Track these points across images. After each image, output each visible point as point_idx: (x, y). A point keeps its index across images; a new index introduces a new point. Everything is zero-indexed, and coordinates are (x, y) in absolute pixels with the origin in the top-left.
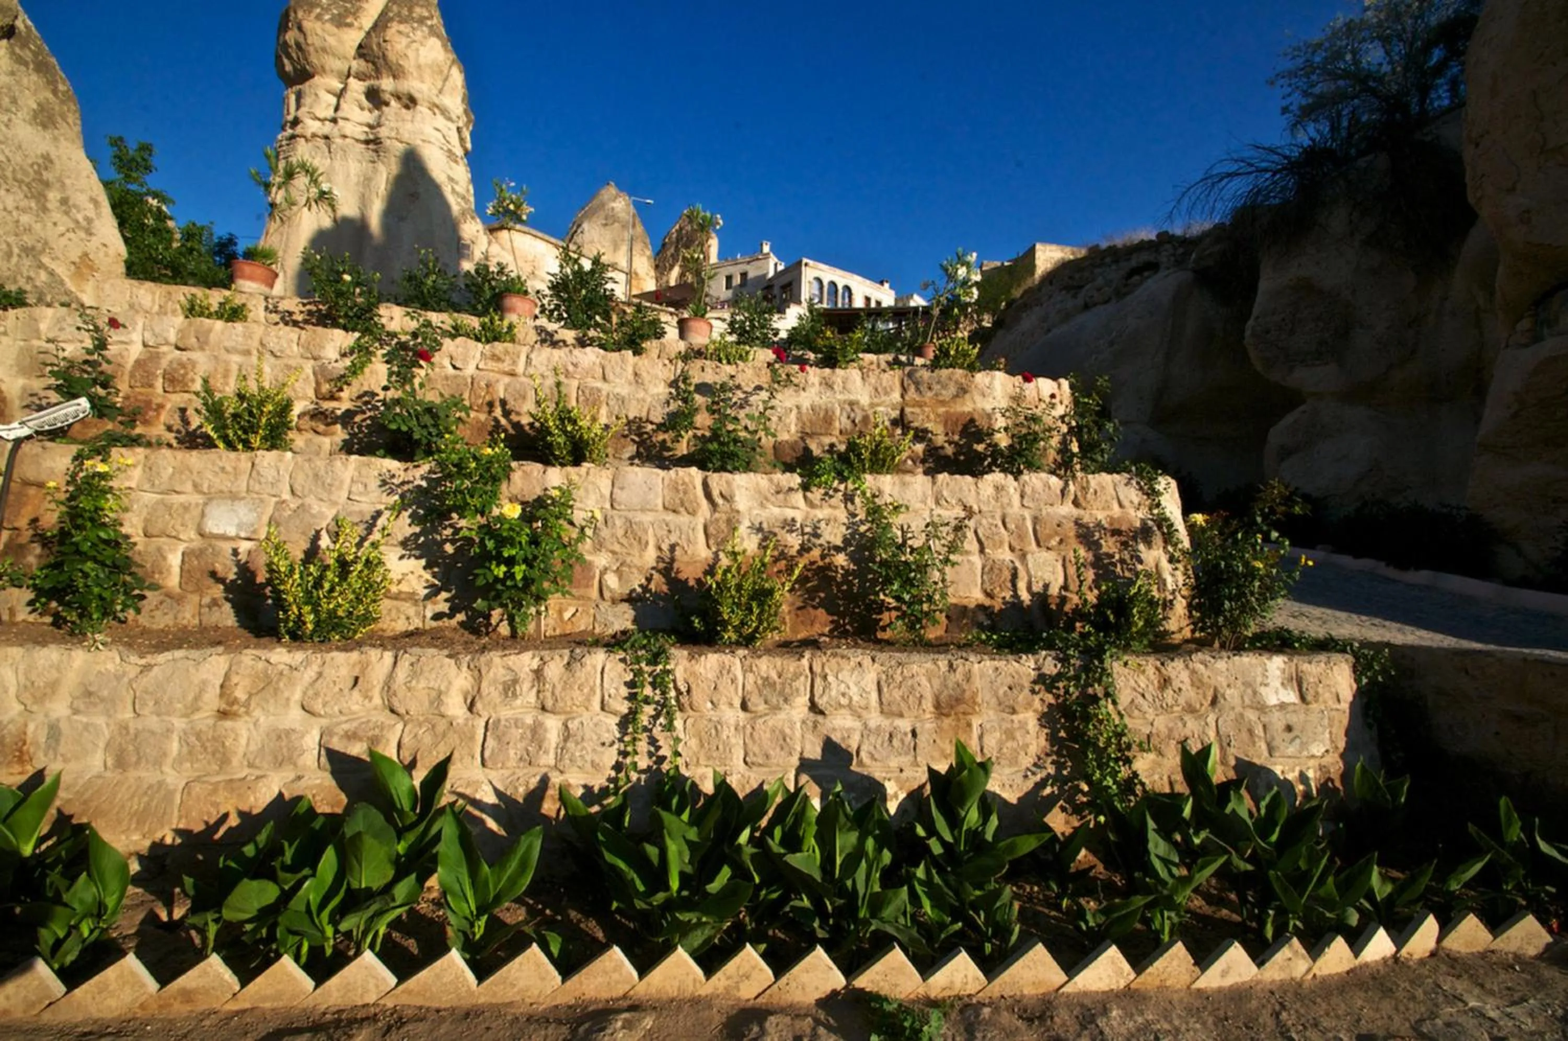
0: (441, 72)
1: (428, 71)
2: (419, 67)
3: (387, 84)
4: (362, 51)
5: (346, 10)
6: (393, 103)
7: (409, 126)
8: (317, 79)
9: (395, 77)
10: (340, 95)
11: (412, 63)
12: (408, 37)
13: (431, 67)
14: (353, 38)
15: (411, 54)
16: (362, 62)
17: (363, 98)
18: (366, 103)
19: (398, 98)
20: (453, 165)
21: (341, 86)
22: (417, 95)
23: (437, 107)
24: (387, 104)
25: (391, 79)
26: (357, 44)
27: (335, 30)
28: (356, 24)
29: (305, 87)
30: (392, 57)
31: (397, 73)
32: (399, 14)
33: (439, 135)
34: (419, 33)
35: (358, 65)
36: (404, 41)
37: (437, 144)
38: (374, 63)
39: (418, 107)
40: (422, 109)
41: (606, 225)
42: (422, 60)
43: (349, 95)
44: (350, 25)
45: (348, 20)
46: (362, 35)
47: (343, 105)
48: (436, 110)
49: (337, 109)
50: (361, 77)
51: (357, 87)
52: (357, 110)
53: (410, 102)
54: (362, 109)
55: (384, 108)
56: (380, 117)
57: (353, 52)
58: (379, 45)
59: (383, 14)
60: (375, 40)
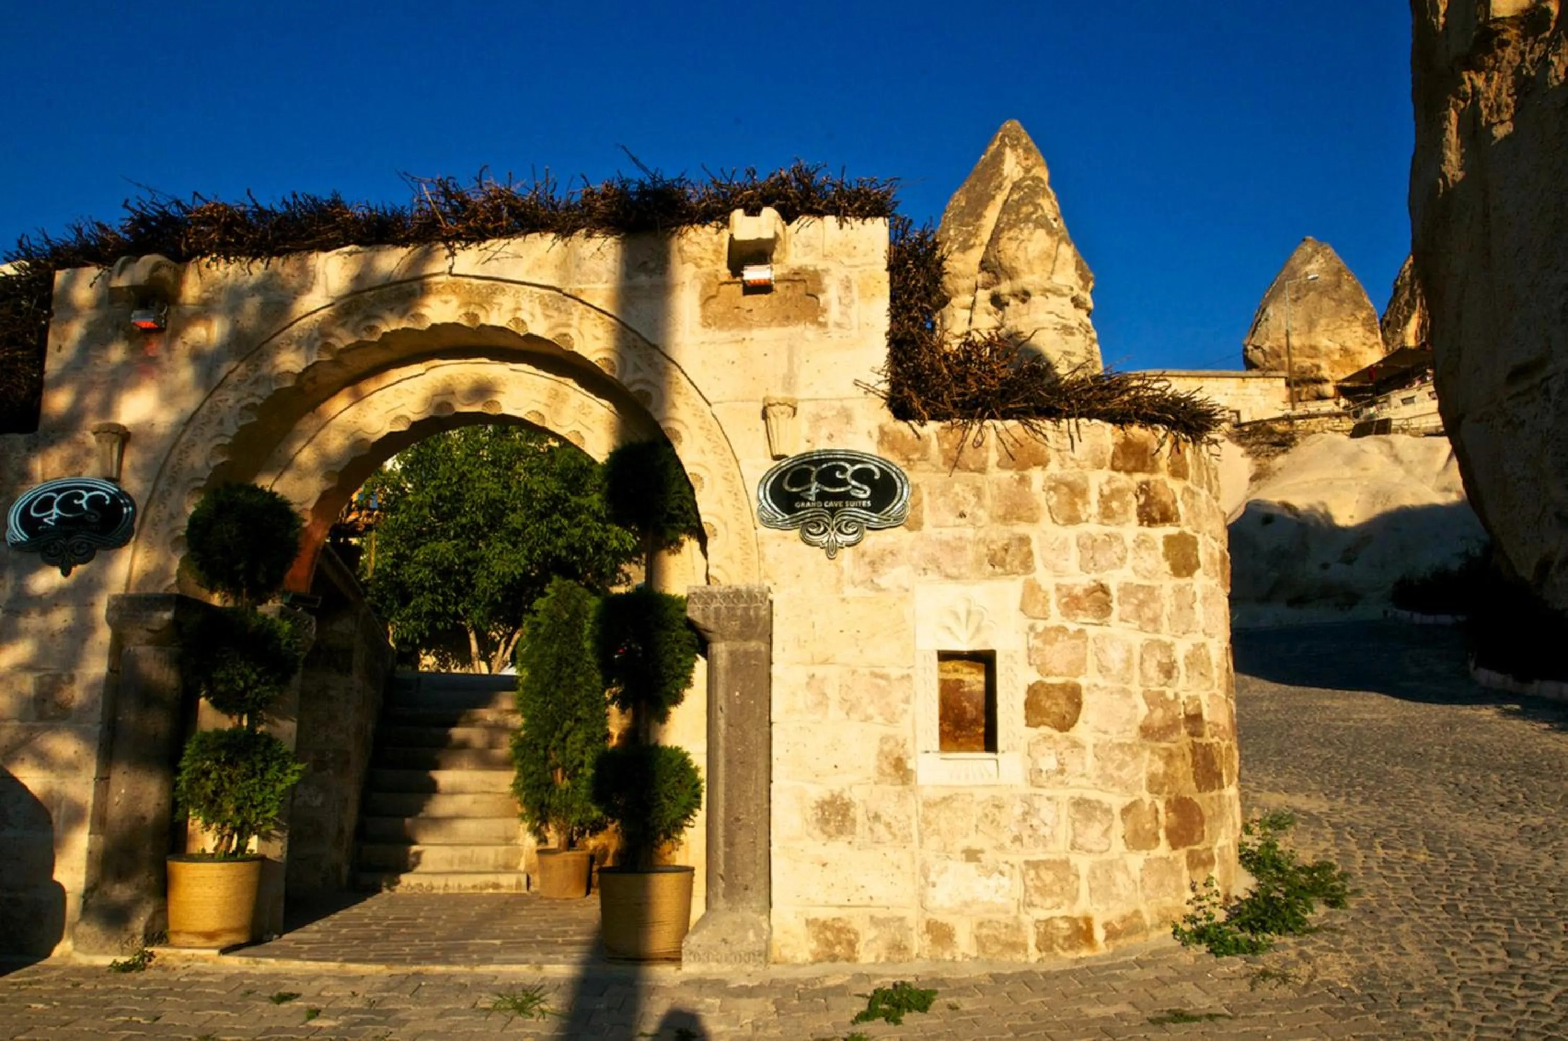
0: (1049, 256)
1: (1037, 262)
2: (1029, 263)
3: (1005, 287)
4: (984, 265)
5: (969, 233)
6: (1012, 302)
7: (1025, 320)
8: (953, 301)
9: (1011, 278)
10: (972, 308)
11: (1022, 259)
12: (1017, 239)
13: (1039, 258)
14: (976, 255)
15: (1020, 254)
16: (985, 274)
17: (989, 305)
18: (992, 308)
19: (1015, 295)
20: (1069, 338)
21: (972, 299)
22: (1029, 288)
23: (1049, 290)
24: (1007, 304)
25: (1008, 281)
26: (979, 260)
27: (962, 256)
28: (978, 242)
29: (945, 310)
30: (1006, 263)
31: (1011, 274)
32: (1008, 223)
33: (1053, 317)
34: (1026, 232)
35: (981, 278)
36: (1014, 245)
37: (1052, 326)
38: (994, 272)
39: (1033, 298)
40: (1036, 299)
41: (1298, 298)
42: (1030, 256)
43: (979, 305)
44: (972, 247)
45: (972, 242)
46: (983, 248)
47: (974, 317)
48: (1048, 294)
49: (970, 321)
50: (986, 286)
51: (984, 295)
52: (986, 316)
53: (1024, 296)
54: (989, 314)
55: (1006, 308)
56: (1003, 317)
57: (977, 268)
58: (995, 257)
59: (997, 226)
60: (991, 253)
